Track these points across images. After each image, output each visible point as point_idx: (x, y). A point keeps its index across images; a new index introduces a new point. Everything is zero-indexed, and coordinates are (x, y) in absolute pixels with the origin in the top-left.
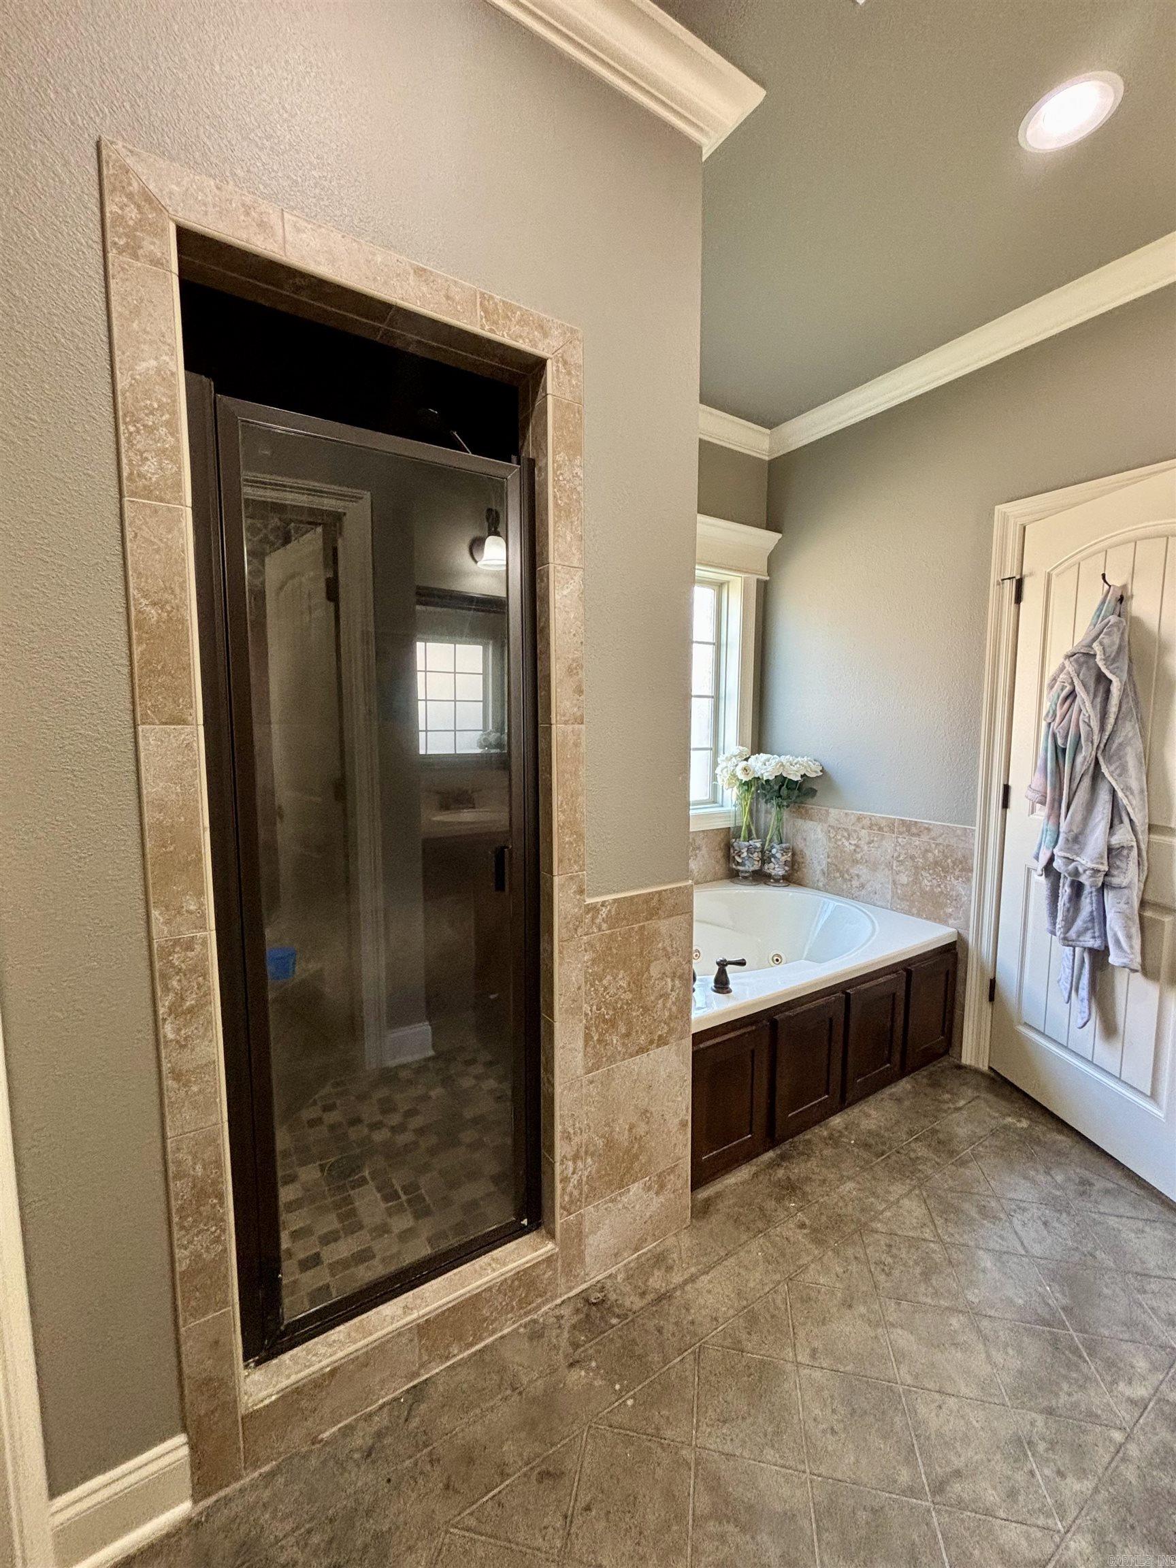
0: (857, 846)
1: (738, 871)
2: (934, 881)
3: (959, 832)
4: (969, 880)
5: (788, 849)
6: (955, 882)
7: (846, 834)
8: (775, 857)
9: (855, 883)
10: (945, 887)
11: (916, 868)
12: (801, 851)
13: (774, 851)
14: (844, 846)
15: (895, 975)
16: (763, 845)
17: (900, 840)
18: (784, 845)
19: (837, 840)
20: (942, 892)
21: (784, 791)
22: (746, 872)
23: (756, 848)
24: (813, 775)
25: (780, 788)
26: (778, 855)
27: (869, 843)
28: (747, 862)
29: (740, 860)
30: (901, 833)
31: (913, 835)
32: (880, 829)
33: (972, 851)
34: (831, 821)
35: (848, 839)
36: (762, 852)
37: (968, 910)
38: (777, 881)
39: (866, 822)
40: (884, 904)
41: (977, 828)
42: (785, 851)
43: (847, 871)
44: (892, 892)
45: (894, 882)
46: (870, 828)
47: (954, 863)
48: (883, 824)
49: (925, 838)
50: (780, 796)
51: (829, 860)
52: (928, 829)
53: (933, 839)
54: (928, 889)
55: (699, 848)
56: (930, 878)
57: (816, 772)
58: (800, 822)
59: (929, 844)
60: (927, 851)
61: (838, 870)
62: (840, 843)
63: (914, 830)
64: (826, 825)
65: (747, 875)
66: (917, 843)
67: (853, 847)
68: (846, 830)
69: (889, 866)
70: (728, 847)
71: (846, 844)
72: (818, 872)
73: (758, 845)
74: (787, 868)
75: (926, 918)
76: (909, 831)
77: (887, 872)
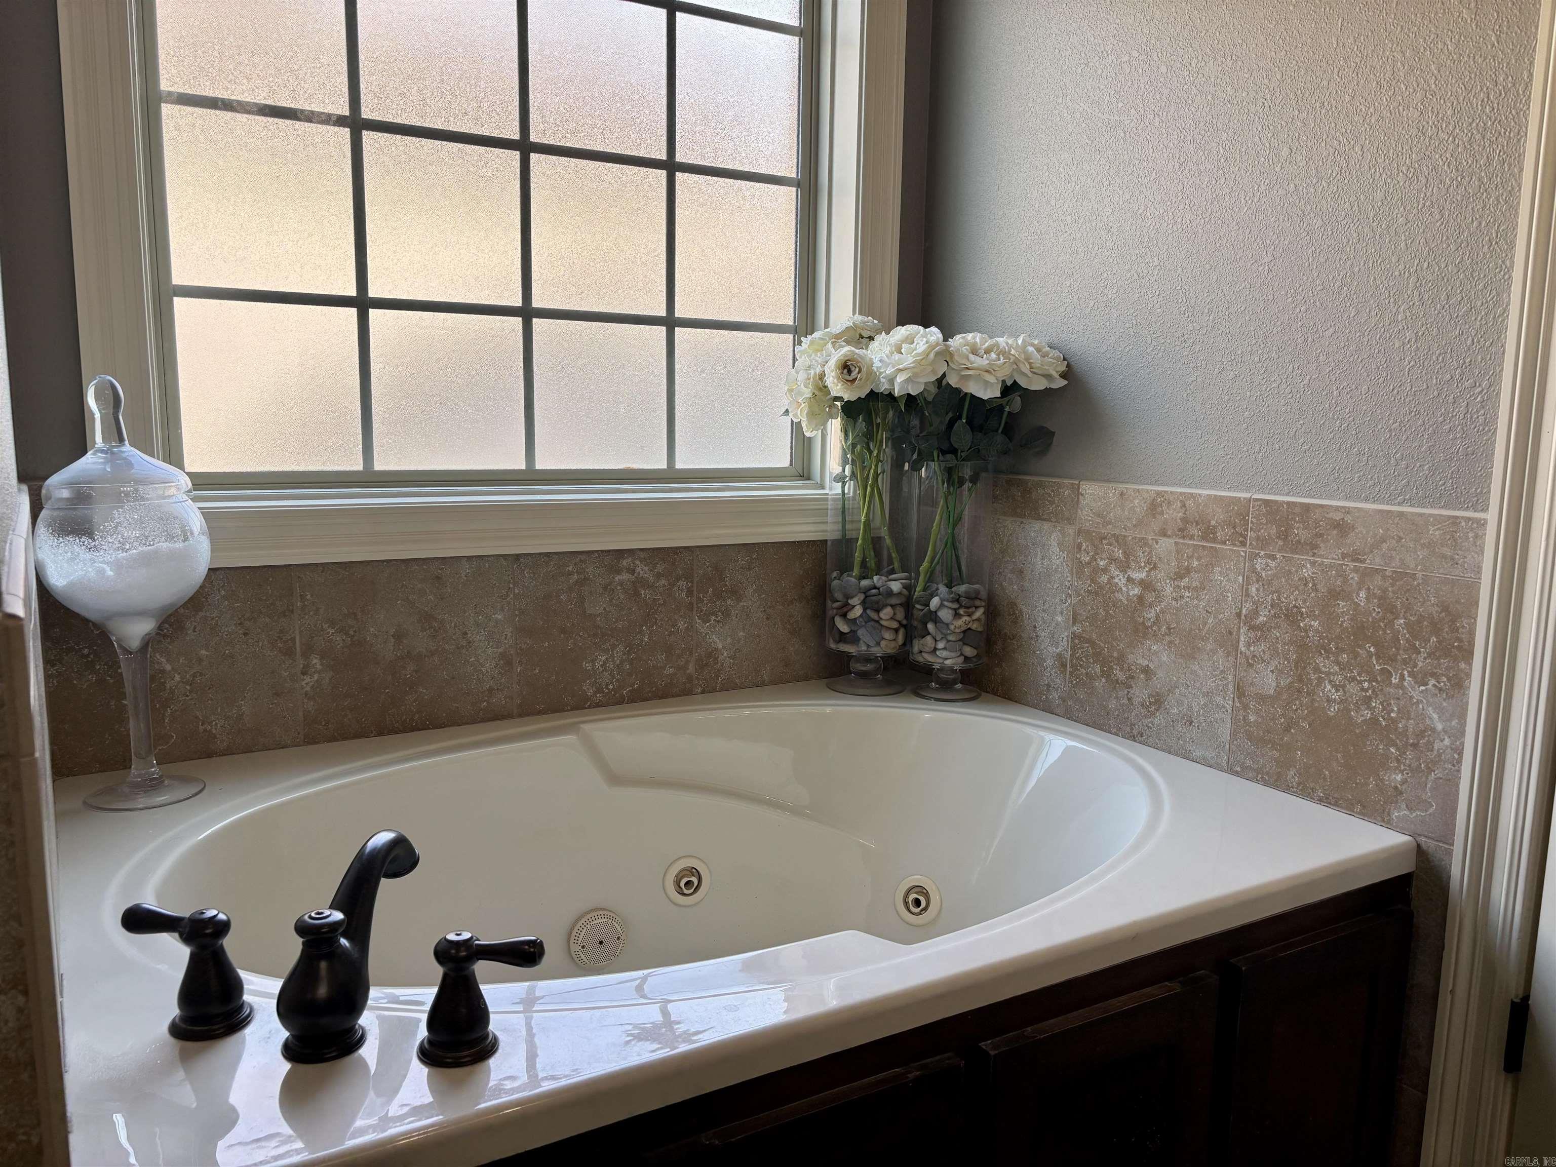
0: (1146, 585)
1: (849, 657)
2: (1352, 688)
3: (1434, 532)
4: (1459, 684)
5: (973, 597)
6: (1416, 693)
7: (1119, 554)
8: (936, 620)
9: (1140, 693)
10: (1387, 708)
11: (1302, 647)
12: (1013, 604)
13: (935, 602)
14: (1117, 589)
15: (1175, 987)
16: (909, 588)
17: (1259, 564)
18: (962, 589)
19: (1096, 571)
20: (1374, 721)
21: (962, 436)
22: (868, 659)
23: (890, 593)
24: (1038, 385)
25: (951, 424)
26: (945, 615)
27: (1179, 576)
28: (861, 633)
29: (844, 628)
30: (1263, 542)
31: (1298, 547)
32: (1209, 533)
33: (1473, 588)
34: (1085, 515)
35: (1124, 567)
36: (908, 605)
37: (1453, 781)
38: (946, 686)
39: (1173, 514)
40: (1210, 754)
41: (1491, 516)
42: (962, 604)
43: (1121, 658)
44: (1235, 721)
45: (1240, 691)
46: (1182, 532)
47: (1414, 629)
48: (1218, 516)
49: (1330, 556)
50: (954, 451)
51: (1077, 629)
52: (1342, 528)
53: (1355, 557)
54: (1333, 710)
55: (736, 593)
56: (1338, 679)
57: (1048, 377)
58: (1009, 523)
59: (1342, 574)
60: (1334, 594)
61: (1097, 655)
62: (1104, 579)
63: (1300, 532)
64: (1070, 531)
65: (869, 667)
66: (1307, 572)
67: (1136, 591)
68: (1119, 540)
69: (1228, 642)
70: (822, 592)
71: (1120, 580)
72: (1049, 662)
73: (896, 586)
74: (969, 651)
75: (1320, 801)
76: (1284, 535)
77: (1220, 658)
